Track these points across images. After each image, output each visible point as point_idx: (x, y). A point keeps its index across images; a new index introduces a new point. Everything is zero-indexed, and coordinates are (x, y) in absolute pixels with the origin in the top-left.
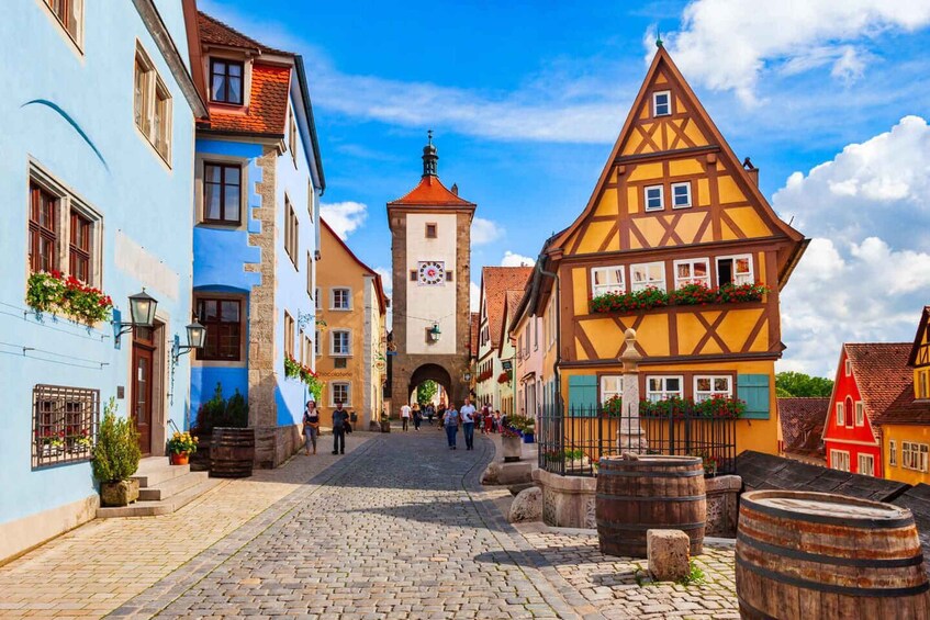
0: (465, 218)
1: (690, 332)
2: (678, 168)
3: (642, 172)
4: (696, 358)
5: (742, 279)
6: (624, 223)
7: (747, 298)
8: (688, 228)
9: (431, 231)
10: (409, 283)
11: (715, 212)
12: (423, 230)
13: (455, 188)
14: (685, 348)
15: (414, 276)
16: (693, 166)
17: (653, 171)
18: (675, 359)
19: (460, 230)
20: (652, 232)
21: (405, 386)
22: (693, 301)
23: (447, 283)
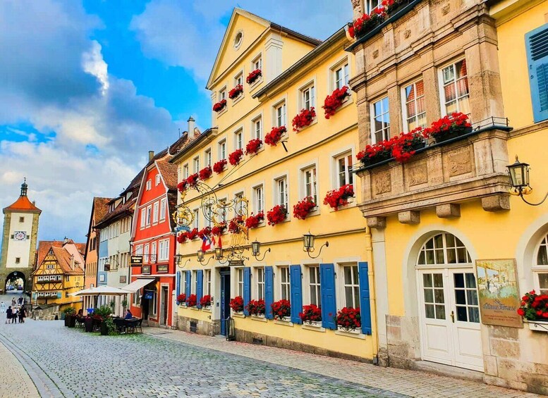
0: (36, 215)
1: (52, 286)
2: (52, 263)
3: (47, 263)
4: (52, 290)
5: (59, 279)
6: (44, 270)
7: (60, 282)
8: (53, 272)
9: (22, 219)
10: (10, 240)
11: (57, 269)
12: (19, 219)
13: (34, 202)
14: (51, 288)
15: (13, 237)
16: (54, 263)
17: (49, 263)
18: (49, 290)
19: (34, 219)
20: (47, 272)
21: (4, 280)
22: (52, 282)
23: (27, 240)
